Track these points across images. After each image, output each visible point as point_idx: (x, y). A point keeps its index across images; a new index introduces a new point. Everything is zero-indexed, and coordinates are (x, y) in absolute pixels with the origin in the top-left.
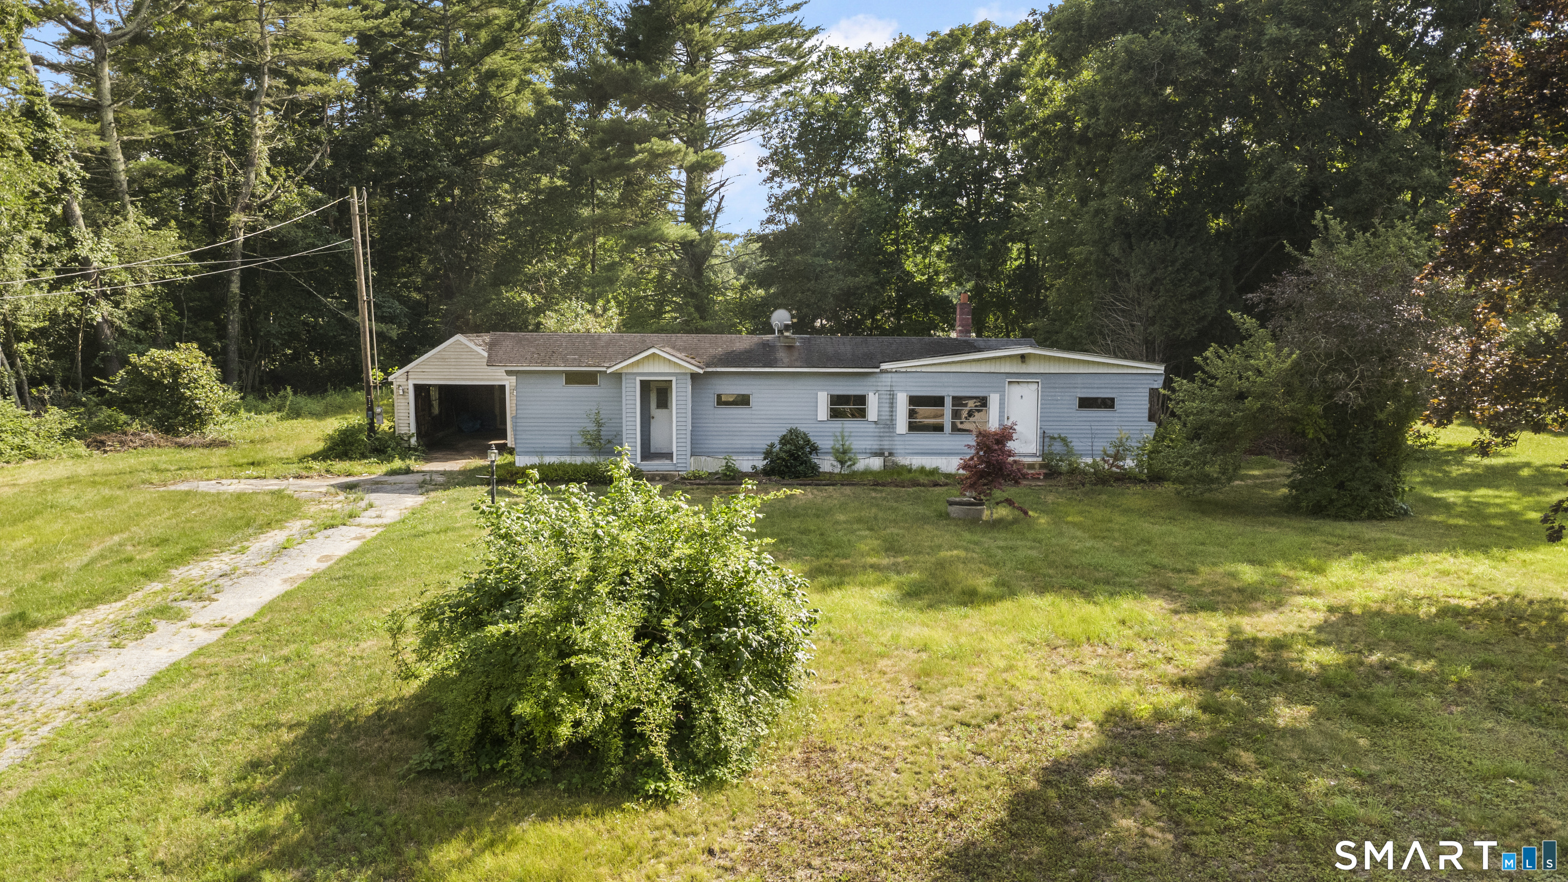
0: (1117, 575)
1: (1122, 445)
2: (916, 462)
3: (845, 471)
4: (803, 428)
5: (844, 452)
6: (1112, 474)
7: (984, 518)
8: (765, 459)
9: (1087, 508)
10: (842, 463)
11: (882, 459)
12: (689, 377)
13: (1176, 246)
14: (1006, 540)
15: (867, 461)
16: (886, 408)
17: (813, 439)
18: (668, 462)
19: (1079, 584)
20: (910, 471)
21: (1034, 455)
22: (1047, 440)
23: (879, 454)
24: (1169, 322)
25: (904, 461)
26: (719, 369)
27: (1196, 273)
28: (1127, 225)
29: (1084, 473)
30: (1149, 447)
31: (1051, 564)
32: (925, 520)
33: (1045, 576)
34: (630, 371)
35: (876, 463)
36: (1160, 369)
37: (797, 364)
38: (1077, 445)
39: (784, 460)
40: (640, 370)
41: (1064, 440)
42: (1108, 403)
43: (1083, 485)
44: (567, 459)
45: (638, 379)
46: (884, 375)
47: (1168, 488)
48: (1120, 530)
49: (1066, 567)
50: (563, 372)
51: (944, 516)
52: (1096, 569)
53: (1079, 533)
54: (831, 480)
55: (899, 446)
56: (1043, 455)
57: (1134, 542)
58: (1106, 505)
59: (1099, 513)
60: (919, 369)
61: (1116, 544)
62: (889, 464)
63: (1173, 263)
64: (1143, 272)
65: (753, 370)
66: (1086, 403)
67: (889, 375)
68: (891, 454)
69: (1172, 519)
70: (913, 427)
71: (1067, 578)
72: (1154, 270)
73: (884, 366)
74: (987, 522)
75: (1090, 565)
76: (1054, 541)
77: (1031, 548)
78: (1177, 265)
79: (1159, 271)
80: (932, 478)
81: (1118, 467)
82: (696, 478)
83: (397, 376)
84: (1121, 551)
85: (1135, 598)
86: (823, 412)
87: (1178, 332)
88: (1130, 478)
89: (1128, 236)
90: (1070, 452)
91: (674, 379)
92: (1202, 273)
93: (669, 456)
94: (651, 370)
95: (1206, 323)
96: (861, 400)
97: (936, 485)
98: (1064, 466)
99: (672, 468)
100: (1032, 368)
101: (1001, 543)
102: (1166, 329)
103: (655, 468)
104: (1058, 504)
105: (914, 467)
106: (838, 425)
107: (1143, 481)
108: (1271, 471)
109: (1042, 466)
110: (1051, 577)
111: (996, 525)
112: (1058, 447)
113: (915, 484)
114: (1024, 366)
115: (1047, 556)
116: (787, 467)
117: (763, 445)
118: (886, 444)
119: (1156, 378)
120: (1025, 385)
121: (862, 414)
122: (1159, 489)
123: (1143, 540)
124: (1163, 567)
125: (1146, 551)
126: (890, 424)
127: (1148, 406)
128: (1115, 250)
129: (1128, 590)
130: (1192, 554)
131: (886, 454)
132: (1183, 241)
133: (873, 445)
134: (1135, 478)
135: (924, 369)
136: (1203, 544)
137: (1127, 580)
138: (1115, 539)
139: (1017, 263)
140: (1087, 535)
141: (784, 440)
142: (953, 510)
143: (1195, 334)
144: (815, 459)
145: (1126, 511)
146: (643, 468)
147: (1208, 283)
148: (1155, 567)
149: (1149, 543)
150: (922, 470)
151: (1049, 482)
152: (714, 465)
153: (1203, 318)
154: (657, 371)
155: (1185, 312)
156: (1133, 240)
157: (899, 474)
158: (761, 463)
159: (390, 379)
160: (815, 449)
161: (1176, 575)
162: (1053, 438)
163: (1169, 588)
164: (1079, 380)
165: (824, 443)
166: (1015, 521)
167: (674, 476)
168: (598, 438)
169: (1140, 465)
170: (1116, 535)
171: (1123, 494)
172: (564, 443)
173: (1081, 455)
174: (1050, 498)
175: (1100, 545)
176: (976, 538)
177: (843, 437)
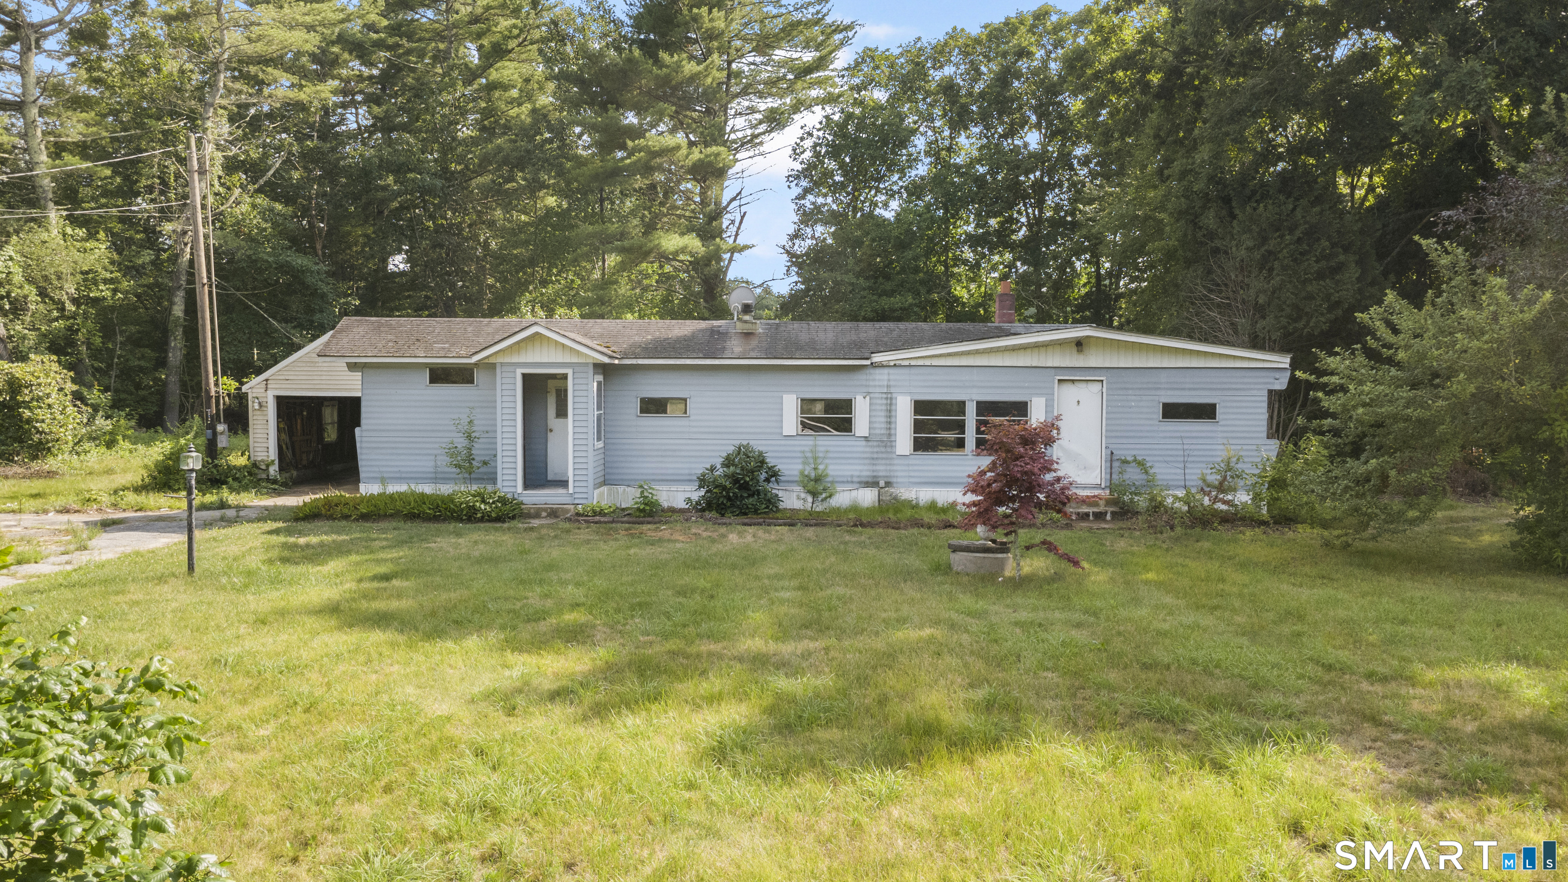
0: (1255, 686)
1: (1229, 469)
2: (925, 495)
3: (819, 507)
4: (758, 445)
5: (817, 480)
6: (1216, 513)
7: (1008, 573)
8: (700, 487)
9: (1180, 560)
10: (814, 494)
11: (875, 491)
12: (591, 367)
13: (1294, 209)
14: (1035, 609)
15: (854, 493)
16: (881, 419)
17: (771, 461)
18: (561, 491)
19: (1175, 711)
20: (915, 507)
21: (1098, 487)
22: (1116, 464)
23: (871, 483)
24: (1288, 310)
25: (907, 493)
26: (640, 362)
27: (1325, 243)
28: (1225, 186)
29: (1172, 513)
30: (1270, 473)
31: (1115, 660)
32: (908, 575)
33: (1099, 687)
34: (507, 360)
35: (867, 497)
36: (1284, 361)
37: (753, 354)
38: (1163, 472)
39: (724, 488)
40: (522, 358)
41: (1141, 464)
42: (1206, 412)
43: (1172, 528)
44: (427, 489)
45: (519, 372)
46: (878, 371)
47: (1304, 533)
48: (1241, 595)
49: (1146, 667)
50: (426, 365)
51: (943, 569)
52: (1206, 671)
53: (1168, 600)
54: (793, 520)
55: (899, 472)
56: (1111, 487)
57: (1271, 616)
58: (1210, 555)
59: (1198, 567)
60: (928, 362)
61: (1239, 619)
62: (886, 498)
63: (1291, 230)
64: (1250, 243)
65: (688, 362)
66: (1172, 411)
67: (886, 371)
68: (888, 484)
69: (1325, 578)
70: (920, 445)
71: (1148, 691)
72: (1265, 240)
73: (877, 358)
74: (1011, 579)
75: (1194, 662)
76: (1123, 613)
77: (1079, 625)
78: (1298, 233)
79: (1272, 242)
80: (943, 517)
81: (1225, 502)
82: (595, 513)
83: (253, 386)
84: (1253, 634)
85: (1309, 752)
86: (791, 422)
87: (1300, 325)
88: (1243, 519)
89: (1227, 200)
90: (1150, 482)
91: (570, 372)
92: (1333, 245)
93: (564, 484)
94: (537, 359)
95: (1340, 312)
96: (846, 405)
97: (949, 526)
98: (1142, 502)
99: (567, 500)
100: (1093, 359)
101: (1023, 615)
102: (1284, 321)
103: (543, 500)
104: (1133, 554)
105: (921, 503)
106: (809, 441)
107: (1264, 523)
108: (1452, 513)
109: (1109, 502)
110: (1111, 689)
111: (1021, 583)
112: (1133, 475)
113: (917, 523)
114: (1081, 357)
115: (1107, 642)
116: (729, 499)
117: (700, 468)
118: (882, 470)
119: (1277, 375)
120: (1083, 385)
121: (845, 426)
122: (1291, 534)
123: (1288, 613)
124: (1344, 669)
125: (1299, 635)
126: (888, 440)
127: (1266, 416)
128: (1210, 219)
129: (1290, 726)
130: (1391, 641)
131: (882, 484)
132: (1304, 202)
133: (863, 471)
134: (1252, 519)
135: (935, 362)
136: (1404, 622)
137: (1278, 699)
138: (1234, 611)
139: (1087, 289)
140: (1182, 603)
141: (728, 462)
142: (959, 560)
143: (1325, 327)
144: (774, 489)
145: (1244, 566)
146: (525, 500)
147: (1342, 258)
148: (1329, 668)
149: (1301, 618)
150: (932, 506)
151: (1120, 524)
152: (628, 497)
153: (1338, 303)
154: (545, 360)
155: (1310, 297)
156: (1234, 204)
157: (897, 511)
158: (697, 495)
159: (244, 389)
160: (773, 474)
161: (1378, 688)
162: (1125, 462)
163: (1375, 720)
164: (1163, 377)
165: (790, 468)
166: (1057, 577)
167: (568, 511)
168: (470, 458)
169: (1257, 497)
170: (1237, 604)
171: (1236, 541)
172: (426, 465)
173: (1168, 488)
174: (1121, 544)
175: (1207, 620)
176: (981, 604)
177: (815, 458)
